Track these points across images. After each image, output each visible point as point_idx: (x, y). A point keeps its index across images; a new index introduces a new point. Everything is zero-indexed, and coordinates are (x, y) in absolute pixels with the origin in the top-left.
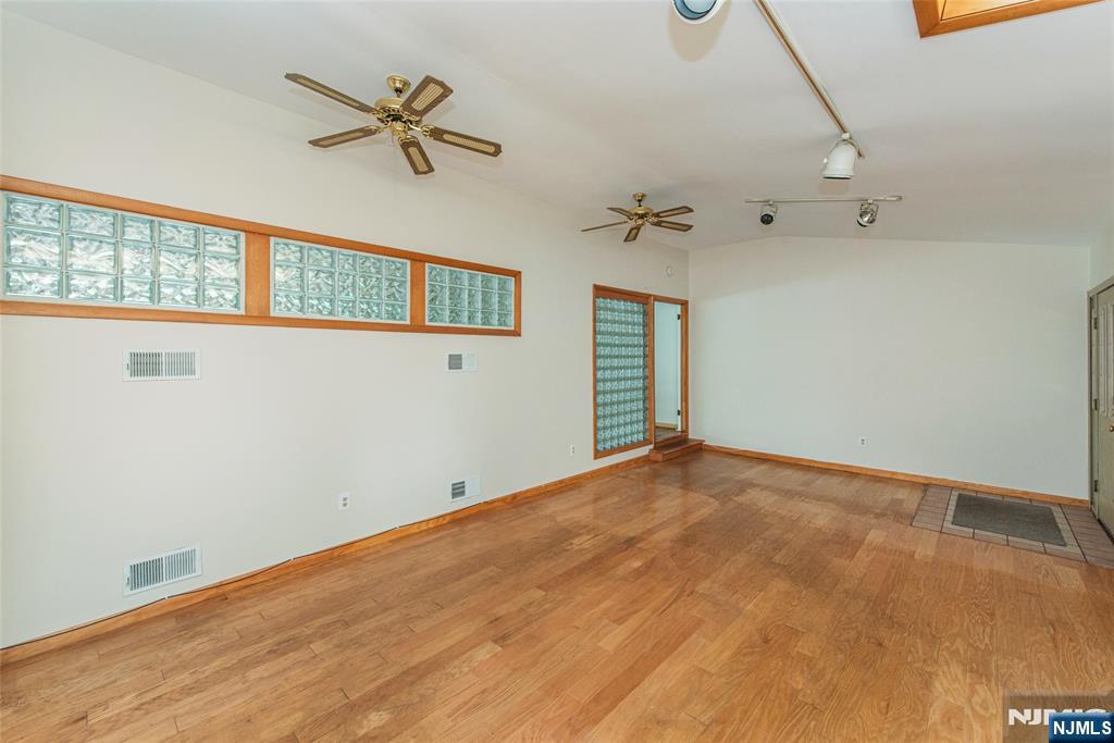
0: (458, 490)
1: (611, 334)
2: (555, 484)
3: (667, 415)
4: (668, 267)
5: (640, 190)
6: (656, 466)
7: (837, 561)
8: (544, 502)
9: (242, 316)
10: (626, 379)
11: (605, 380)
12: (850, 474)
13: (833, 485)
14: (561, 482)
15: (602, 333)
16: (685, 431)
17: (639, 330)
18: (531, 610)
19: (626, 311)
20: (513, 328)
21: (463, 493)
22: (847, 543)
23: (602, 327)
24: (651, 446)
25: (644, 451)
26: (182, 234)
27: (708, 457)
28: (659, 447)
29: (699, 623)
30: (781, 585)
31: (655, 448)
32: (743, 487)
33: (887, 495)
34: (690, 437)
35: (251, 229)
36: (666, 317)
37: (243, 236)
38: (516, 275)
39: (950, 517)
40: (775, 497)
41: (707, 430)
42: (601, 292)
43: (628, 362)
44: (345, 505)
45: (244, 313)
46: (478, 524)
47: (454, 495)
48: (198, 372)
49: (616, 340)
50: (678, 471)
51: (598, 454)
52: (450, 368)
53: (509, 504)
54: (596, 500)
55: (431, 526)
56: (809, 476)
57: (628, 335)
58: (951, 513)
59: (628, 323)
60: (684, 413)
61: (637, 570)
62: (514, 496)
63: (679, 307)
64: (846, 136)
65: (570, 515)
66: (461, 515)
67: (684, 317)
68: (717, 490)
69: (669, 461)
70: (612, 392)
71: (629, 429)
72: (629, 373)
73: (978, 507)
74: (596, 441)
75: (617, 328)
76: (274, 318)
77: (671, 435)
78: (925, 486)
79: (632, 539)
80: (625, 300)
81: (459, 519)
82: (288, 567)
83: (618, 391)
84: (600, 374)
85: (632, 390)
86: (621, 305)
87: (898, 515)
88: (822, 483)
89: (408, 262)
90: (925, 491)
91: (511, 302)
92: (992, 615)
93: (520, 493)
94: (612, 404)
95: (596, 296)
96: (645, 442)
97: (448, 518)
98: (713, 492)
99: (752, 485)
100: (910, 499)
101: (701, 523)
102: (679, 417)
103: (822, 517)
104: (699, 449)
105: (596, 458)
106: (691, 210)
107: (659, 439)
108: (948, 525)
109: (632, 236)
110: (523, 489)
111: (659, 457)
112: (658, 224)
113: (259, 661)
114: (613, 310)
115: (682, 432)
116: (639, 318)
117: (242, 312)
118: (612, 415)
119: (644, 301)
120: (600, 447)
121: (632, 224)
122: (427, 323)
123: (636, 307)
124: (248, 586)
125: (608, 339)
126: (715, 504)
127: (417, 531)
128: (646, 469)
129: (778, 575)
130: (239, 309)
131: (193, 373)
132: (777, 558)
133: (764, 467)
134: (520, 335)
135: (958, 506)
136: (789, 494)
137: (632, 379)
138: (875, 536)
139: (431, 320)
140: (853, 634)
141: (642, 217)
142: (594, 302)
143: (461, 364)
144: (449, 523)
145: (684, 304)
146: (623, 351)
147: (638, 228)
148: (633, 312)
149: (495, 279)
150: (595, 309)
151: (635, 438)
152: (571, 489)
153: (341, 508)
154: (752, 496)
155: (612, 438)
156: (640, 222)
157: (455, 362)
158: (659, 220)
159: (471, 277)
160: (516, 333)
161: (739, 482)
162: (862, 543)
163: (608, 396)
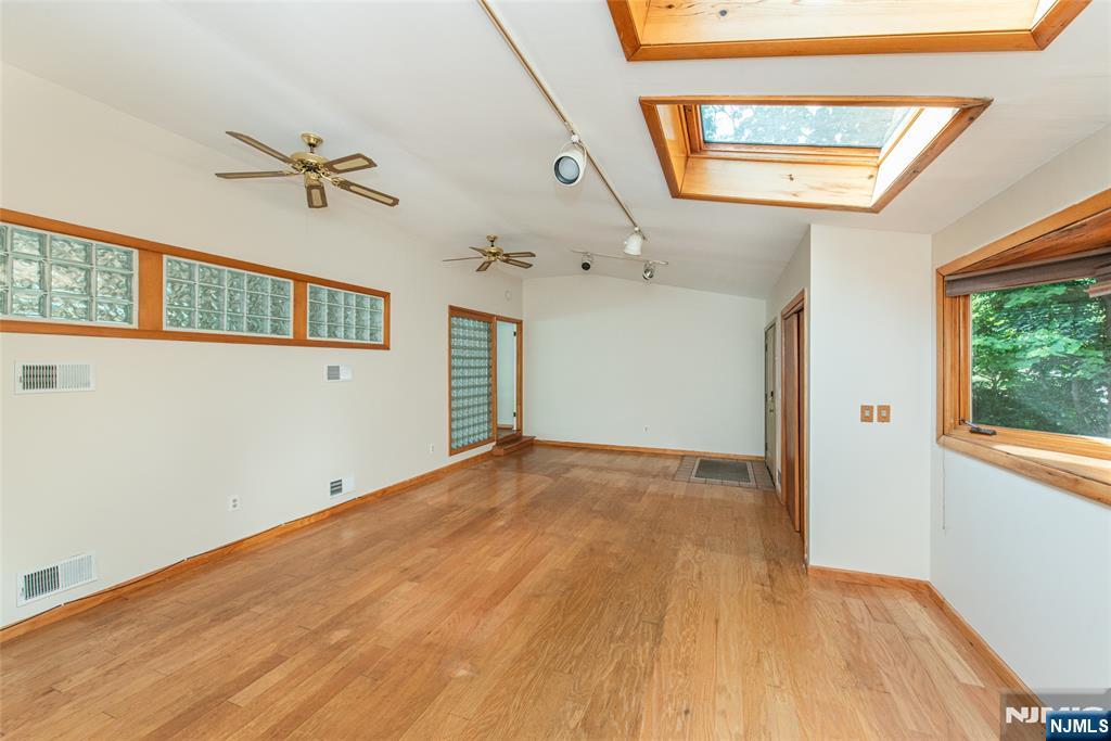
0: (336, 488)
1: (464, 348)
2: (417, 478)
3: (506, 419)
4: (507, 292)
5: (493, 234)
6: (498, 459)
7: (631, 504)
8: (411, 493)
9: (135, 330)
10: (475, 387)
11: (458, 388)
12: (637, 453)
13: (628, 461)
14: (422, 477)
15: (456, 347)
16: (520, 430)
17: (484, 345)
18: (431, 560)
19: (475, 329)
20: (382, 343)
21: (340, 490)
22: (635, 494)
23: (455, 342)
24: (494, 443)
25: (488, 447)
26: (73, 249)
27: (538, 450)
28: (501, 443)
29: (551, 549)
30: (599, 521)
31: (497, 445)
32: (569, 468)
33: (659, 464)
34: (524, 434)
35: (145, 247)
36: (505, 332)
37: (136, 253)
38: (386, 296)
39: (694, 474)
40: (591, 472)
41: (536, 428)
42: (455, 312)
43: (476, 372)
44: (235, 506)
45: (137, 328)
46: (358, 515)
47: (333, 492)
48: (92, 385)
49: (467, 353)
50: (514, 462)
51: (452, 452)
52: (329, 378)
53: (379, 498)
54: (450, 490)
55: (313, 521)
56: (612, 457)
57: (475, 349)
58: (695, 470)
59: (475, 339)
60: (518, 415)
61: (502, 527)
62: (384, 491)
63: (515, 326)
64: (637, 229)
65: (438, 500)
66: (340, 509)
67: (519, 334)
68: (550, 471)
69: (509, 454)
70: (464, 398)
71: (477, 429)
72: (476, 381)
73: (710, 466)
74: (451, 441)
75: (467, 343)
76: (166, 332)
77: (507, 434)
78: (682, 457)
79: (493, 509)
80: (474, 320)
81: (337, 513)
82: (182, 567)
83: (469, 397)
84: (454, 383)
85: (479, 396)
86: (471, 323)
87: (665, 474)
88: (620, 460)
89: (292, 282)
90: (682, 459)
91: (380, 319)
92: (709, 519)
93: (390, 487)
94: (464, 408)
95: (451, 316)
96: (489, 440)
97: (327, 514)
98: (548, 473)
99: (574, 466)
100: (673, 465)
101: (542, 493)
102: (515, 419)
103: (621, 481)
104: (531, 444)
105: (451, 455)
106: (534, 256)
107: (500, 437)
108: (693, 477)
109: (483, 268)
110: (391, 484)
111: (501, 451)
112: (506, 261)
113: (206, 628)
114: (464, 328)
115: (518, 430)
116: (484, 335)
117: (135, 325)
118: (463, 418)
119: (488, 320)
120: (454, 446)
121: (486, 259)
122: (309, 338)
123: (482, 325)
124: (143, 588)
125: (461, 353)
126: (550, 481)
127: (300, 526)
128: (491, 462)
129: (595, 517)
130: (131, 323)
131: (88, 384)
132: (595, 508)
133: (580, 454)
134: (388, 349)
135: (699, 466)
136: (599, 469)
137: (479, 386)
138: (652, 488)
139: (311, 335)
140: (639, 539)
141: (494, 254)
142: (450, 320)
143: (338, 374)
144: (328, 517)
145: (519, 323)
146: (472, 363)
147: (490, 263)
148: (480, 330)
149: (367, 299)
150: (451, 326)
151: (481, 437)
152: (431, 482)
153: (231, 509)
154: (575, 473)
155: (463, 438)
156: (493, 258)
157: (333, 373)
158: (508, 259)
159: (346, 296)
160: (386, 347)
161: (564, 464)
162: (645, 492)
163: (461, 401)
